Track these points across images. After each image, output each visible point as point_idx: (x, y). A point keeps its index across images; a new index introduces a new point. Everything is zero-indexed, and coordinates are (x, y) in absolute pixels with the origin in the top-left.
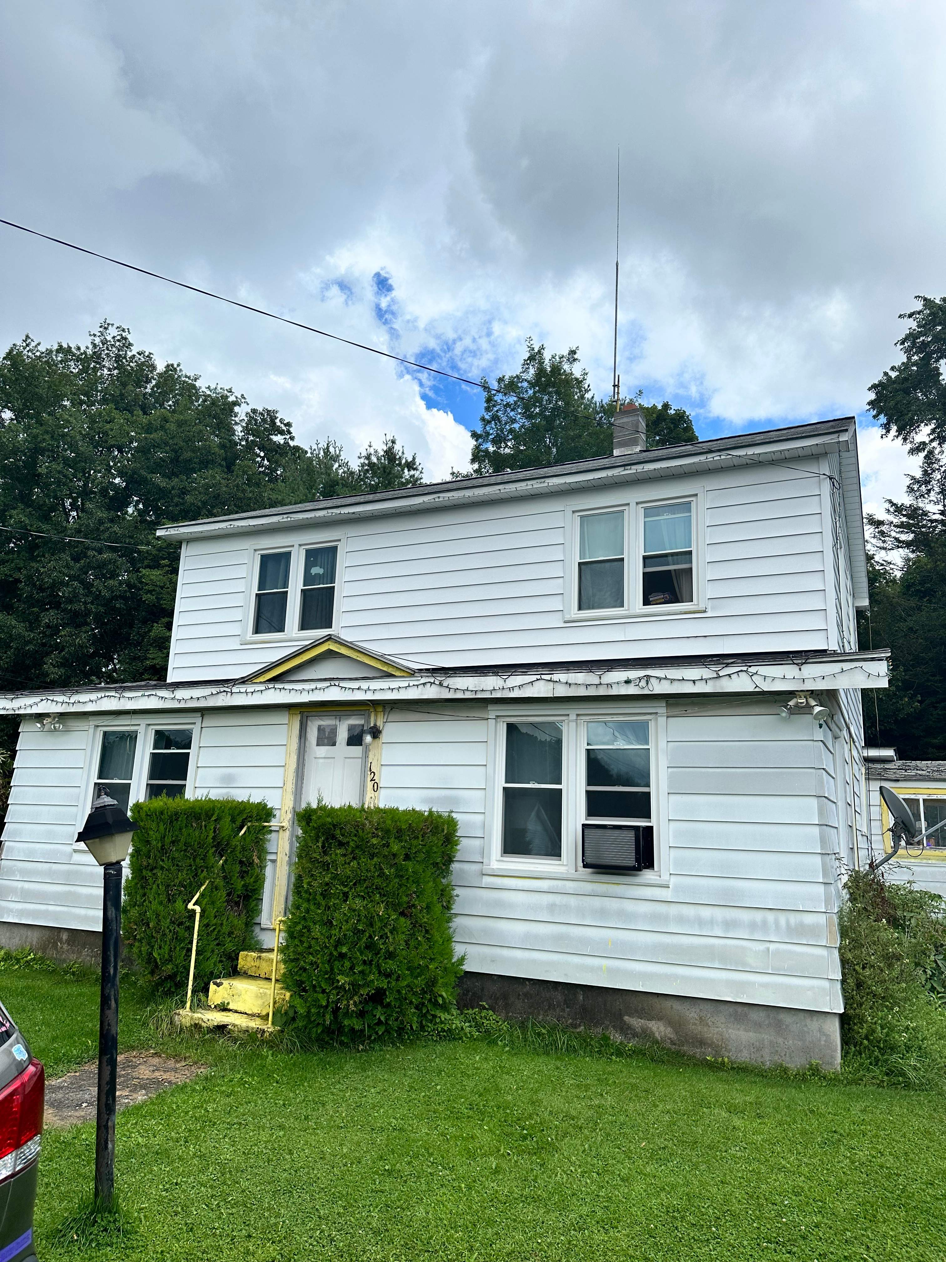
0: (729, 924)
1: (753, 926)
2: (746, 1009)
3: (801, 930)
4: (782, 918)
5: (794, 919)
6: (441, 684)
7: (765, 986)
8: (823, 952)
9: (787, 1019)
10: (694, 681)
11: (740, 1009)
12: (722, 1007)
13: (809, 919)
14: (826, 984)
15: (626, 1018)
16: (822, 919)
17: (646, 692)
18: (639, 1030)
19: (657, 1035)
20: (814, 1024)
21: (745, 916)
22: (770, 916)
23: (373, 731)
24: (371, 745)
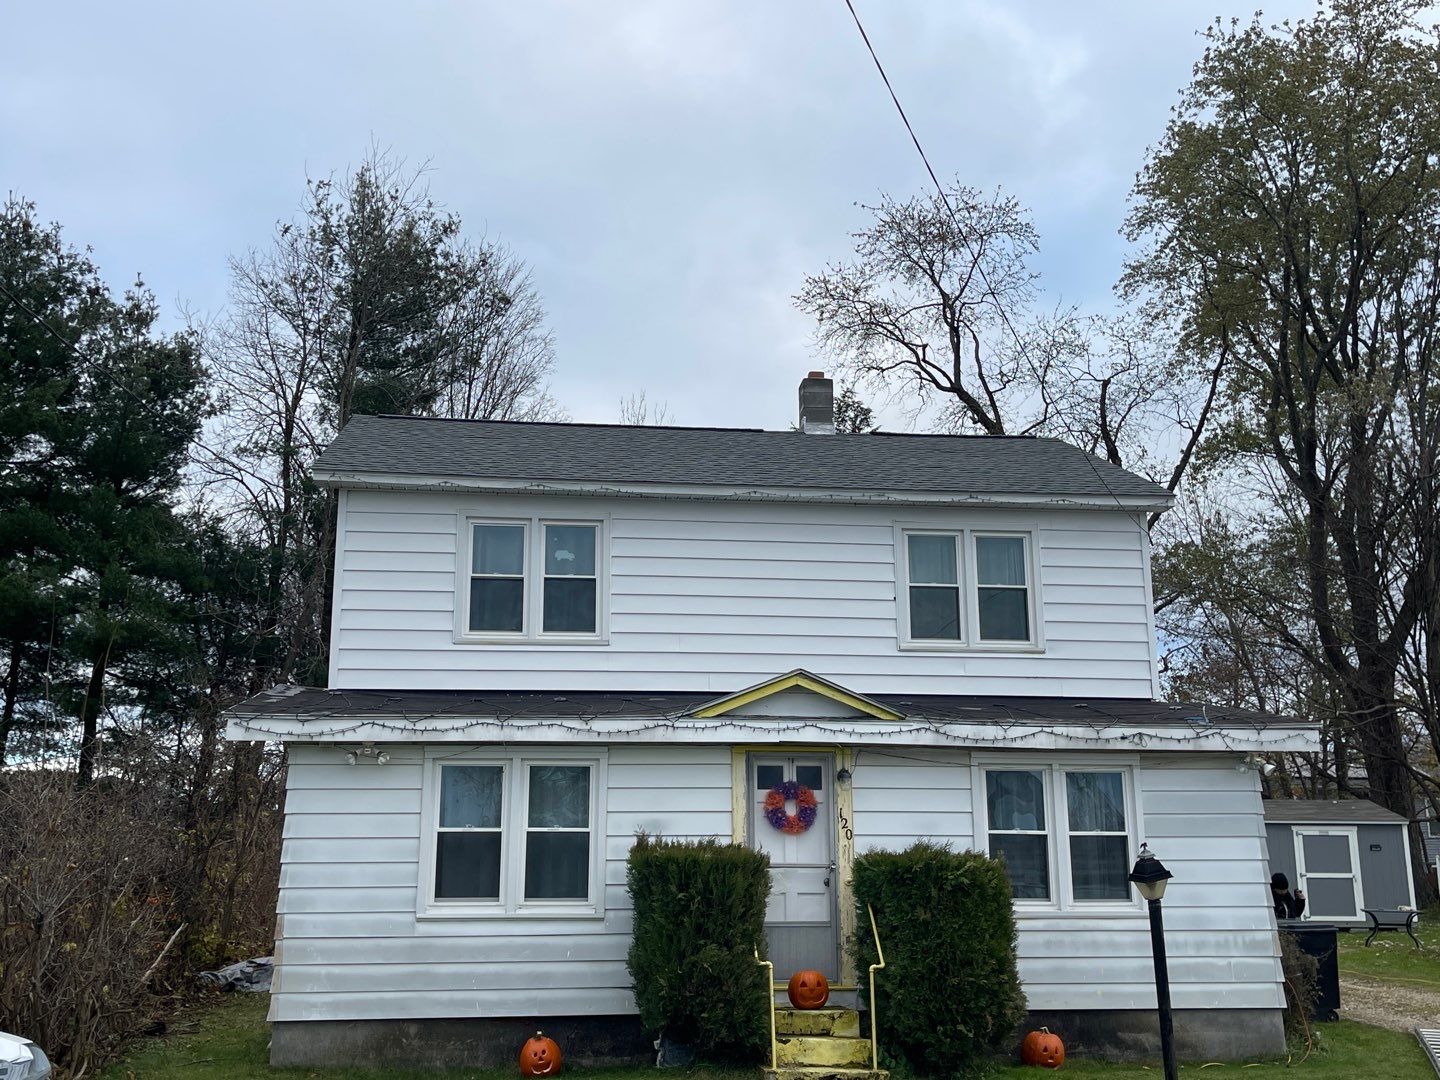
0: (1200, 945)
1: (1218, 945)
2: (1215, 1014)
3: (1254, 945)
4: (1239, 937)
5: (1248, 936)
6: (937, 731)
7: (1230, 993)
8: (1271, 961)
9: (1245, 1016)
10: (1179, 740)
11: (1211, 1014)
12: (1197, 1014)
13: (1260, 936)
14: (1274, 986)
15: (1120, 1034)
16: (1269, 936)
17: (1139, 748)
18: (1131, 1043)
19: (1147, 1045)
20: (1266, 1020)
21: (1211, 937)
22: (1230, 936)
23: (843, 775)
24: (839, 790)
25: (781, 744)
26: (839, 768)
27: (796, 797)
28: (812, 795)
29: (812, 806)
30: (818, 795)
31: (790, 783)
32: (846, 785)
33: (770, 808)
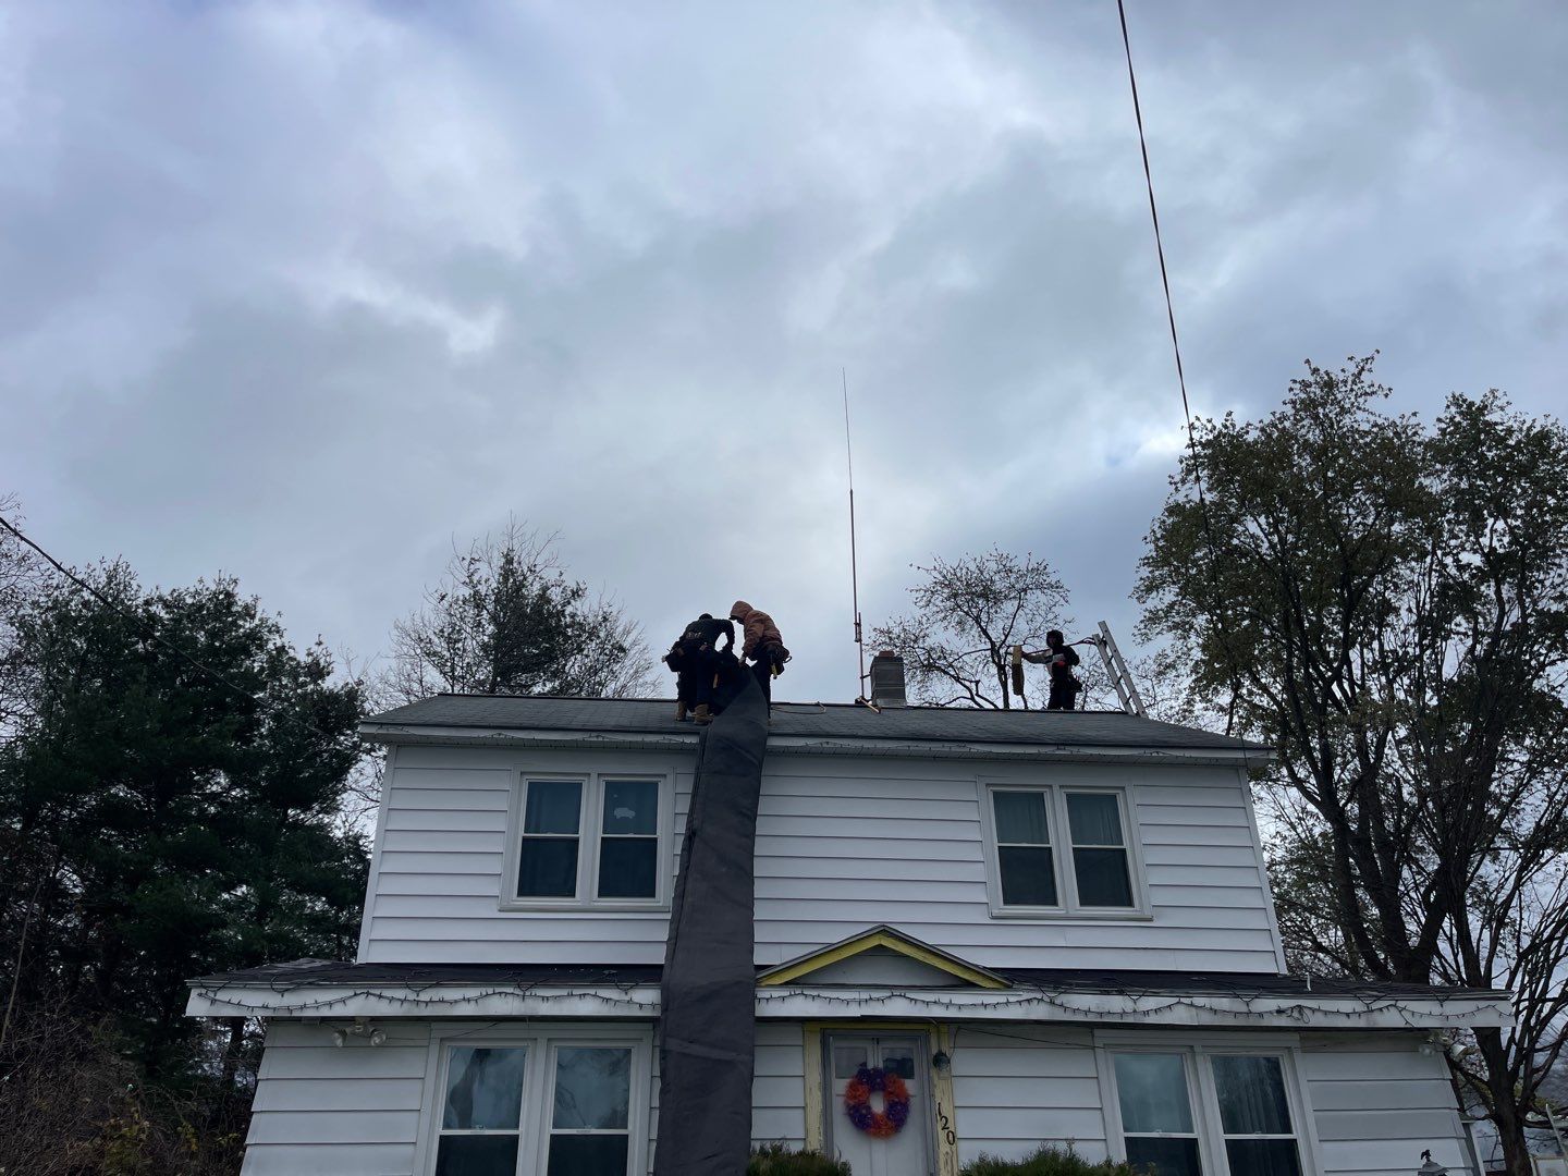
6: (1052, 1003)
10: (1348, 1015)
17: (1301, 1024)
23: (940, 1060)
24: (936, 1078)
25: (864, 1019)
26: (934, 1051)
27: (883, 1088)
28: (903, 1085)
29: (903, 1101)
30: (910, 1086)
31: (875, 1070)
32: (944, 1073)
33: (852, 1103)
